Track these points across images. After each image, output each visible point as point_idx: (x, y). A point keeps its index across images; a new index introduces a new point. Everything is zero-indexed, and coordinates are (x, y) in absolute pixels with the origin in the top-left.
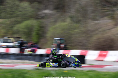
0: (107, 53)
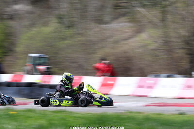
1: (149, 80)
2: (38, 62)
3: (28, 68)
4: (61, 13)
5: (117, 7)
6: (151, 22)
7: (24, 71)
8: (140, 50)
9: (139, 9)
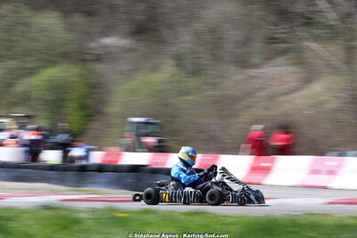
0: (272, 162)
1: (330, 161)
2: (143, 131)
3: (128, 140)
4: (181, 51)
5: (272, 40)
6: (329, 66)
7: (121, 145)
8: (311, 112)
9: (307, 44)
